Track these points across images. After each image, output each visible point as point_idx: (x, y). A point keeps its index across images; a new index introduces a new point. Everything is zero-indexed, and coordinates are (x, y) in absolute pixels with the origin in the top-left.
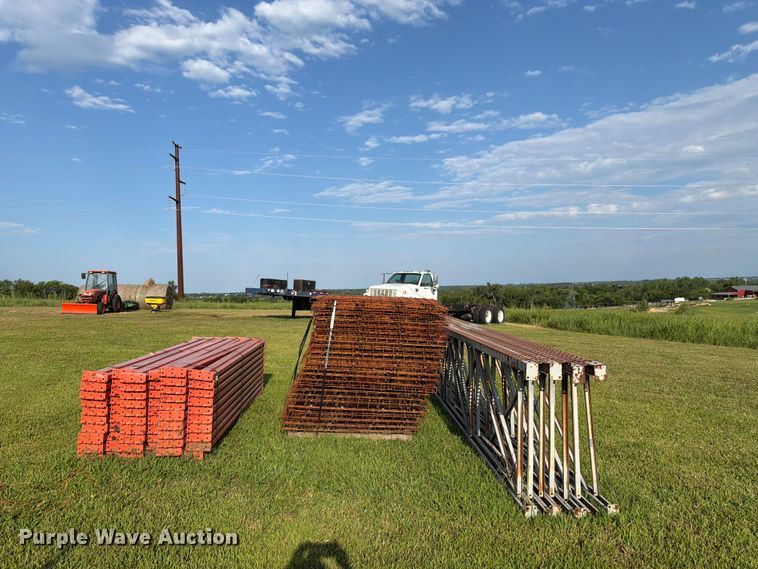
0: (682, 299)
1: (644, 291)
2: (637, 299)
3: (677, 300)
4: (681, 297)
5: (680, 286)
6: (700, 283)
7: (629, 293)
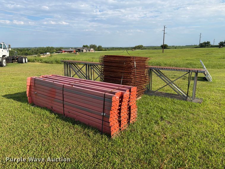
0: (49, 53)
1: (37, 51)
2: (36, 53)
3: (48, 53)
4: (48, 52)
5: (48, 49)
6: (53, 48)
7: (33, 51)
